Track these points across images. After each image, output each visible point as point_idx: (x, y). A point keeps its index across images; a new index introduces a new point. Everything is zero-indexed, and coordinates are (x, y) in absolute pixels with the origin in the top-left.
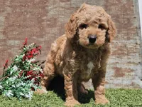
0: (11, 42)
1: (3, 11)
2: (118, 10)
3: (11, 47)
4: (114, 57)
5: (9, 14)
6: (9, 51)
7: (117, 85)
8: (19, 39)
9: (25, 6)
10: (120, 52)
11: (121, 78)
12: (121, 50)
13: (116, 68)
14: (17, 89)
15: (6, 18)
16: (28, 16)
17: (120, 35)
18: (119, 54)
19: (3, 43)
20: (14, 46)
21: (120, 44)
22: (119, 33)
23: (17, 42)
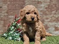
0: (10, 17)
1: (6, 3)
2: (56, 2)
3: (10, 18)
4: (54, 22)
5: (9, 4)
6: (9, 20)
7: (56, 34)
8: (13, 15)
9: (15, 1)
10: (57, 20)
11: (57, 31)
12: (57, 19)
13: (56, 27)
14: (14, 36)
15: (8, 6)
16: (17, 5)
17: (57, 13)
18: (56, 21)
19: (7, 17)
20: (11, 18)
21: (57, 17)
22: (56, 12)
23: (12, 16)
